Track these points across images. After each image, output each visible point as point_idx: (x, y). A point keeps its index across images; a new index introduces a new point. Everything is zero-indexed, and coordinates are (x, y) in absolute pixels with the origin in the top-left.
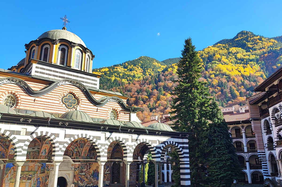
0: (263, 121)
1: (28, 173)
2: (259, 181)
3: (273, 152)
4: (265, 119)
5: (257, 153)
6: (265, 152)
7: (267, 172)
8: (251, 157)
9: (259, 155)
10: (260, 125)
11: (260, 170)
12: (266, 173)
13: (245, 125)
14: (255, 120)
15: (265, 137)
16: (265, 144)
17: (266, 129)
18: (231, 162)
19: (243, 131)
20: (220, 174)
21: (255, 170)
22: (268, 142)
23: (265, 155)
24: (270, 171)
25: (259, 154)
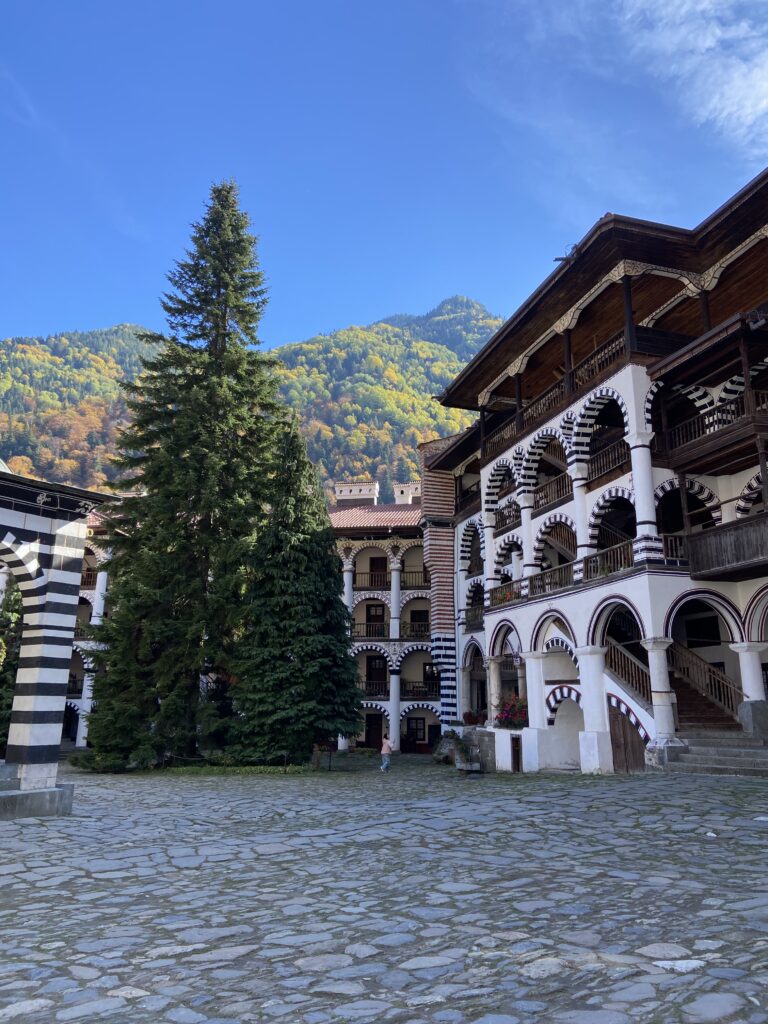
0: (461, 528)
2: (426, 741)
3: (478, 636)
4: (469, 520)
5: (430, 644)
6: (453, 640)
7: (452, 709)
8: (408, 657)
9: (433, 649)
10: (451, 543)
11: (432, 704)
12: (448, 713)
13: (405, 544)
14: (439, 523)
15: (463, 586)
16: (459, 611)
17: (469, 558)
18: (323, 667)
19: (394, 564)
20: (273, 712)
21: (415, 703)
22: (468, 604)
23: (454, 648)
24: (462, 707)
25: (434, 644)
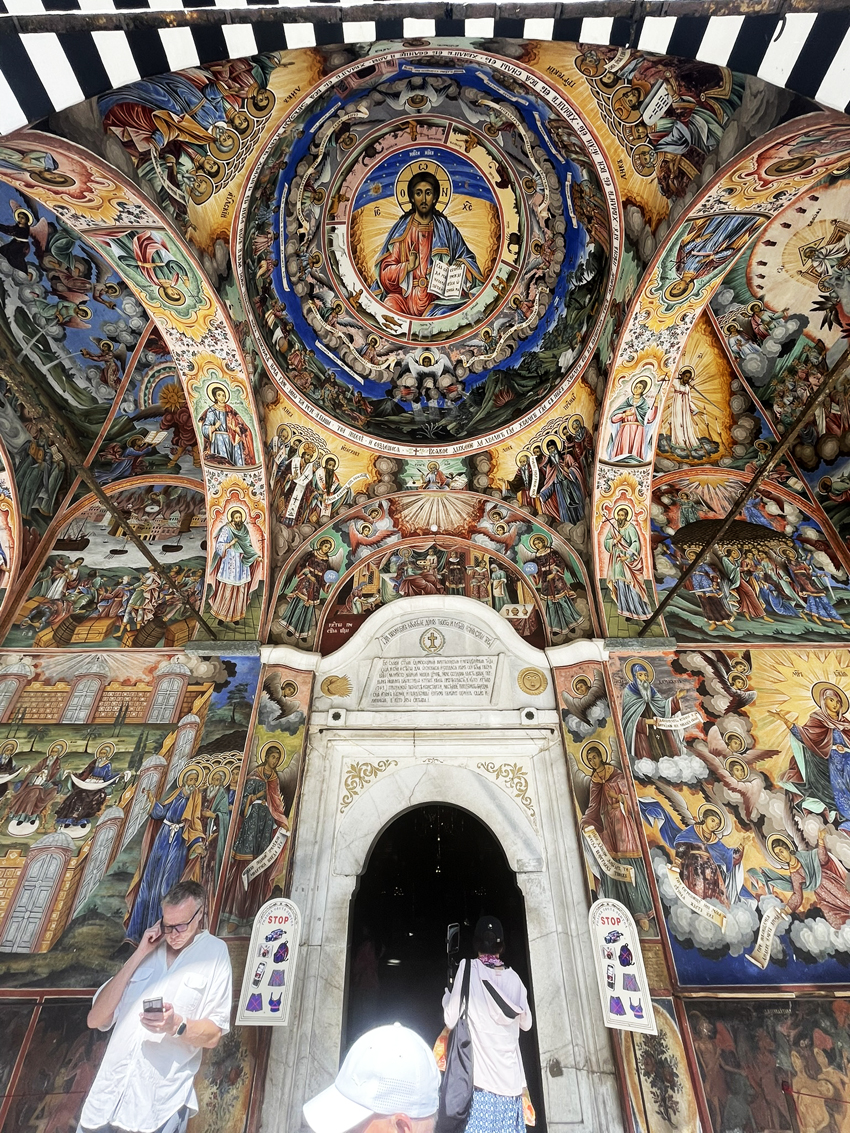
1: (80, 745)
